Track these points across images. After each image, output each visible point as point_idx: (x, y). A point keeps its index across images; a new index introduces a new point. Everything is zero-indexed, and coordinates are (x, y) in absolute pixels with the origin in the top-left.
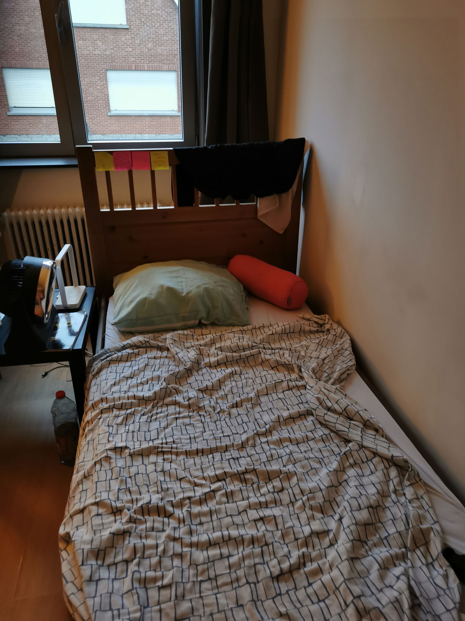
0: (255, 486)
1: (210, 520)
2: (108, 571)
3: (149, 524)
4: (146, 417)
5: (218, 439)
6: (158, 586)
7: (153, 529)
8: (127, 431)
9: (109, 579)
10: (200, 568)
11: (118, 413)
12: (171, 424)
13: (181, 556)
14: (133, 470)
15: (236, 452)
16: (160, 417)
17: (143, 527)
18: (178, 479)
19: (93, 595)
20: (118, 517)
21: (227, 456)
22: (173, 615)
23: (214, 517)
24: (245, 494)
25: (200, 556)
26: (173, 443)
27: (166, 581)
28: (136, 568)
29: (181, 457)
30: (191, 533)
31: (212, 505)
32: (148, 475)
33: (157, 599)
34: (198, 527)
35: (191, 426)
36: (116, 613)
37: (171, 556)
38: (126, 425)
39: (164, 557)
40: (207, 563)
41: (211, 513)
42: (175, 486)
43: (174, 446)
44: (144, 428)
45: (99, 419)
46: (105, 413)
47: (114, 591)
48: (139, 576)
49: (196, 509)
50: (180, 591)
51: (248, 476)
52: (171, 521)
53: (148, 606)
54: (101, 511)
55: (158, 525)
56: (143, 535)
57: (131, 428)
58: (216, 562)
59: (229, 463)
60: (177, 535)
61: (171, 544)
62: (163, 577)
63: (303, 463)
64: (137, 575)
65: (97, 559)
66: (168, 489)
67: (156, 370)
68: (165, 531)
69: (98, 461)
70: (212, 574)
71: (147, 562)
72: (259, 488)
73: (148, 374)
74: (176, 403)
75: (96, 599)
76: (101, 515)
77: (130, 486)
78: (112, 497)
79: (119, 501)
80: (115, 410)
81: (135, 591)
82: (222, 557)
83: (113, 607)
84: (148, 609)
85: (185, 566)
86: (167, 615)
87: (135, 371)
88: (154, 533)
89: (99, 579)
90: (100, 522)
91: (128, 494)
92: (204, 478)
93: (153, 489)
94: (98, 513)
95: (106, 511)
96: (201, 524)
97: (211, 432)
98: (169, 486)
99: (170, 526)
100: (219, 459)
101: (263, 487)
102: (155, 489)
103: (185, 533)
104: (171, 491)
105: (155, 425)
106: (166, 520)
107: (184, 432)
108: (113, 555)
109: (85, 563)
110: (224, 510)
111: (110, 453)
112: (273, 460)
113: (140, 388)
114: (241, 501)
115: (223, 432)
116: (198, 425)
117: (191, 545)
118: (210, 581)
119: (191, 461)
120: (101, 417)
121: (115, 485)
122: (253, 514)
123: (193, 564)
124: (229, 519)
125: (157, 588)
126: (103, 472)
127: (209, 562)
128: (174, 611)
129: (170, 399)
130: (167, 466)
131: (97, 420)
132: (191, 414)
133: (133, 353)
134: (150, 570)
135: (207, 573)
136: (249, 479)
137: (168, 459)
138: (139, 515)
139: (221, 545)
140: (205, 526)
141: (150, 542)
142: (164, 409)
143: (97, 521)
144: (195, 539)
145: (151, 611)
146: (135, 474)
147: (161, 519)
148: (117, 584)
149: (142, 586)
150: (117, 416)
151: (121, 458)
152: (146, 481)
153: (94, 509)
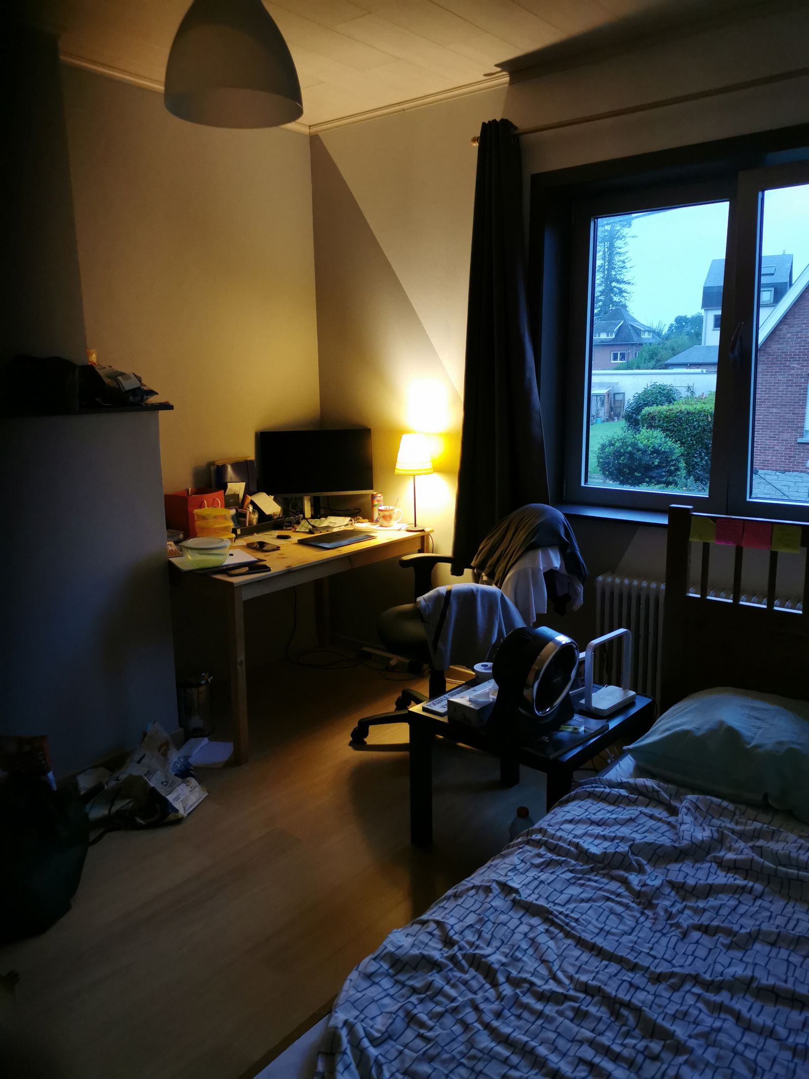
0: (624, 1029)
1: (532, 1022)
2: (392, 985)
3: (467, 977)
4: (572, 875)
5: (635, 952)
6: (419, 1033)
7: (465, 983)
8: (536, 877)
9: (385, 990)
10: (473, 1052)
11: (543, 853)
12: (595, 901)
13: (466, 1027)
14: (503, 918)
15: (645, 980)
16: (588, 886)
17: (458, 974)
18: (543, 958)
19: (359, 990)
20: (445, 949)
21: (628, 976)
22: (407, 1065)
23: (540, 1022)
24: (602, 1027)
25: (485, 1041)
26: (574, 921)
27: (430, 1034)
28: (416, 1002)
29: (569, 941)
30: (498, 1015)
31: (550, 1010)
32: (514, 933)
33: (409, 1041)
34: (512, 1018)
35: (618, 918)
36: (362, 1017)
37: (458, 1019)
38: (541, 871)
39: (451, 1013)
40: (484, 1054)
41: (540, 1015)
42: (531, 963)
43: (573, 924)
44: (558, 886)
45: (520, 848)
46: (531, 845)
47: (379, 1002)
48: (411, 1009)
49: (528, 1000)
50: (433, 1052)
51: (625, 1012)
52: (492, 990)
53: (395, 1041)
54: (436, 932)
55: (474, 984)
56: (452, 982)
57: (543, 876)
58: (494, 1061)
59: (620, 986)
60: (482, 1006)
61: (469, 1010)
62: (431, 1029)
63: (722, 1052)
64: (410, 1007)
65: (391, 967)
66: (519, 960)
67: (639, 832)
68: (476, 995)
69: (477, 886)
70: (479, 1066)
71: (431, 1005)
72: (627, 1035)
73: (625, 831)
74: (625, 882)
75: (358, 993)
76: (433, 936)
77: (486, 931)
78: (457, 928)
79: (460, 936)
80: (543, 848)
81: (394, 1016)
82: (505, 1061)
83: (365, 1012)
84: (392, 1043)
85: (461, 1039)
86: (403, 1062)
87: (608, 819)
88: (463, 988)
89: (377, 984)
90: (427, 941)
91: (476, 937)
92: (571, 978)
93: (505, 949)
94: (431, 932)
95: (440, 936)
96: (519, 1017)
97: (635, 939)
98: (524, 958)
99: (486, 994)
100: (613, 972)
101: (634, 1037)
102: (507, 951)
103: (491, 1011)
104: (520, 964)
105: (574, 890)
106: (487, 986)
107: (602, 919)
108: (408, 976)
109: (378, 960)
110: (557, 1024)
111: (494, 885)
112: (683, 1020)
113: (597, 842)
114: (589, 1030)
115: (651, 949)
116: (629, 922)
117: (487, 1026)
118: (470, 1072)
119: (577, 953)
120: (523, 847)
121: (471, 919)
122: (588, 1053)
123: (471, 1044)
124: (553, 1036)
125: (417, 1033)
126: (473, 900)
127: (488, 1054)
128: (410, 1063)
129: (621, 872)
130: (543, 939)
131: (516, 848)
132: (633, 905)
133: (628, 797)
134: (427, 1015)
135: (475, 1062)
136: (623, 1016)
137: (551, 933)
138: (467, 961)
139: (517, 1050)
140: (521, 1023)
141: (453, 993)
142: (605, 880)
143: (424, 938)
144: (495, 1024)
145: (393, 1046)
146: (501, 923)
147: (484, 981)
148: (387, 1001)
149: (406, 1020)
150: (539, 856)
151: (504, 899)
152: (506, 937)
153: (432, 926)
